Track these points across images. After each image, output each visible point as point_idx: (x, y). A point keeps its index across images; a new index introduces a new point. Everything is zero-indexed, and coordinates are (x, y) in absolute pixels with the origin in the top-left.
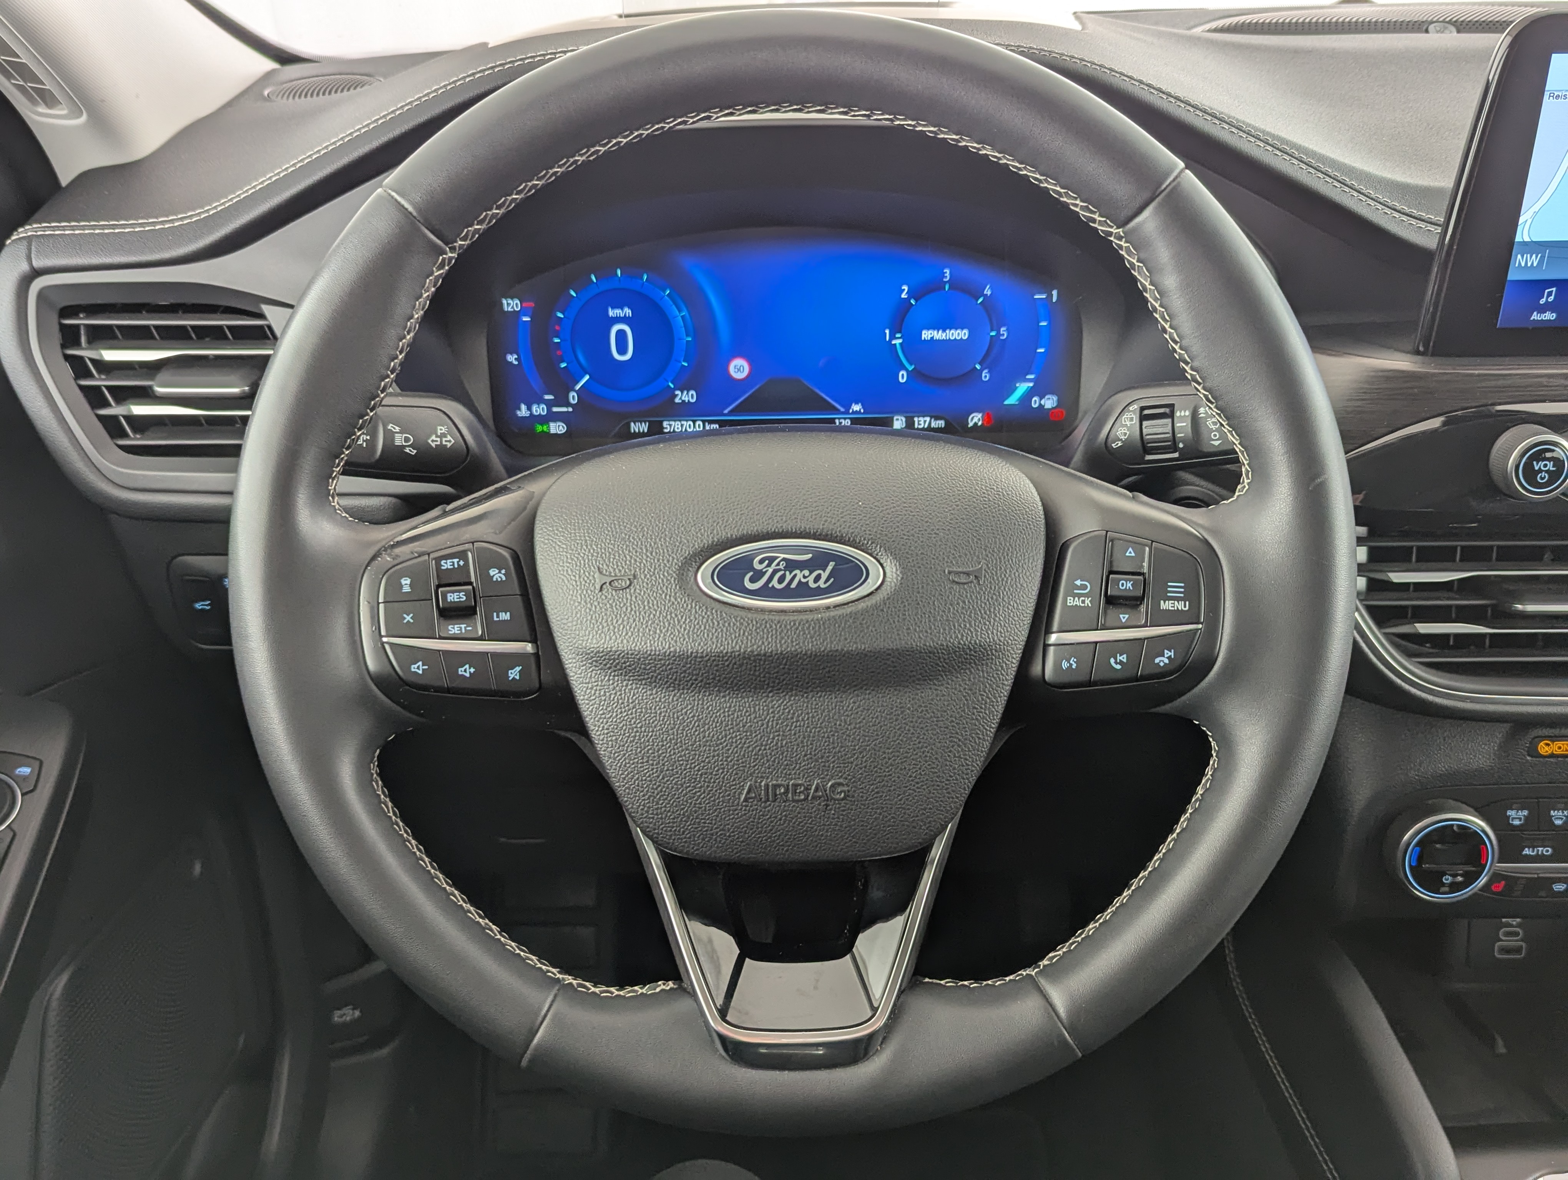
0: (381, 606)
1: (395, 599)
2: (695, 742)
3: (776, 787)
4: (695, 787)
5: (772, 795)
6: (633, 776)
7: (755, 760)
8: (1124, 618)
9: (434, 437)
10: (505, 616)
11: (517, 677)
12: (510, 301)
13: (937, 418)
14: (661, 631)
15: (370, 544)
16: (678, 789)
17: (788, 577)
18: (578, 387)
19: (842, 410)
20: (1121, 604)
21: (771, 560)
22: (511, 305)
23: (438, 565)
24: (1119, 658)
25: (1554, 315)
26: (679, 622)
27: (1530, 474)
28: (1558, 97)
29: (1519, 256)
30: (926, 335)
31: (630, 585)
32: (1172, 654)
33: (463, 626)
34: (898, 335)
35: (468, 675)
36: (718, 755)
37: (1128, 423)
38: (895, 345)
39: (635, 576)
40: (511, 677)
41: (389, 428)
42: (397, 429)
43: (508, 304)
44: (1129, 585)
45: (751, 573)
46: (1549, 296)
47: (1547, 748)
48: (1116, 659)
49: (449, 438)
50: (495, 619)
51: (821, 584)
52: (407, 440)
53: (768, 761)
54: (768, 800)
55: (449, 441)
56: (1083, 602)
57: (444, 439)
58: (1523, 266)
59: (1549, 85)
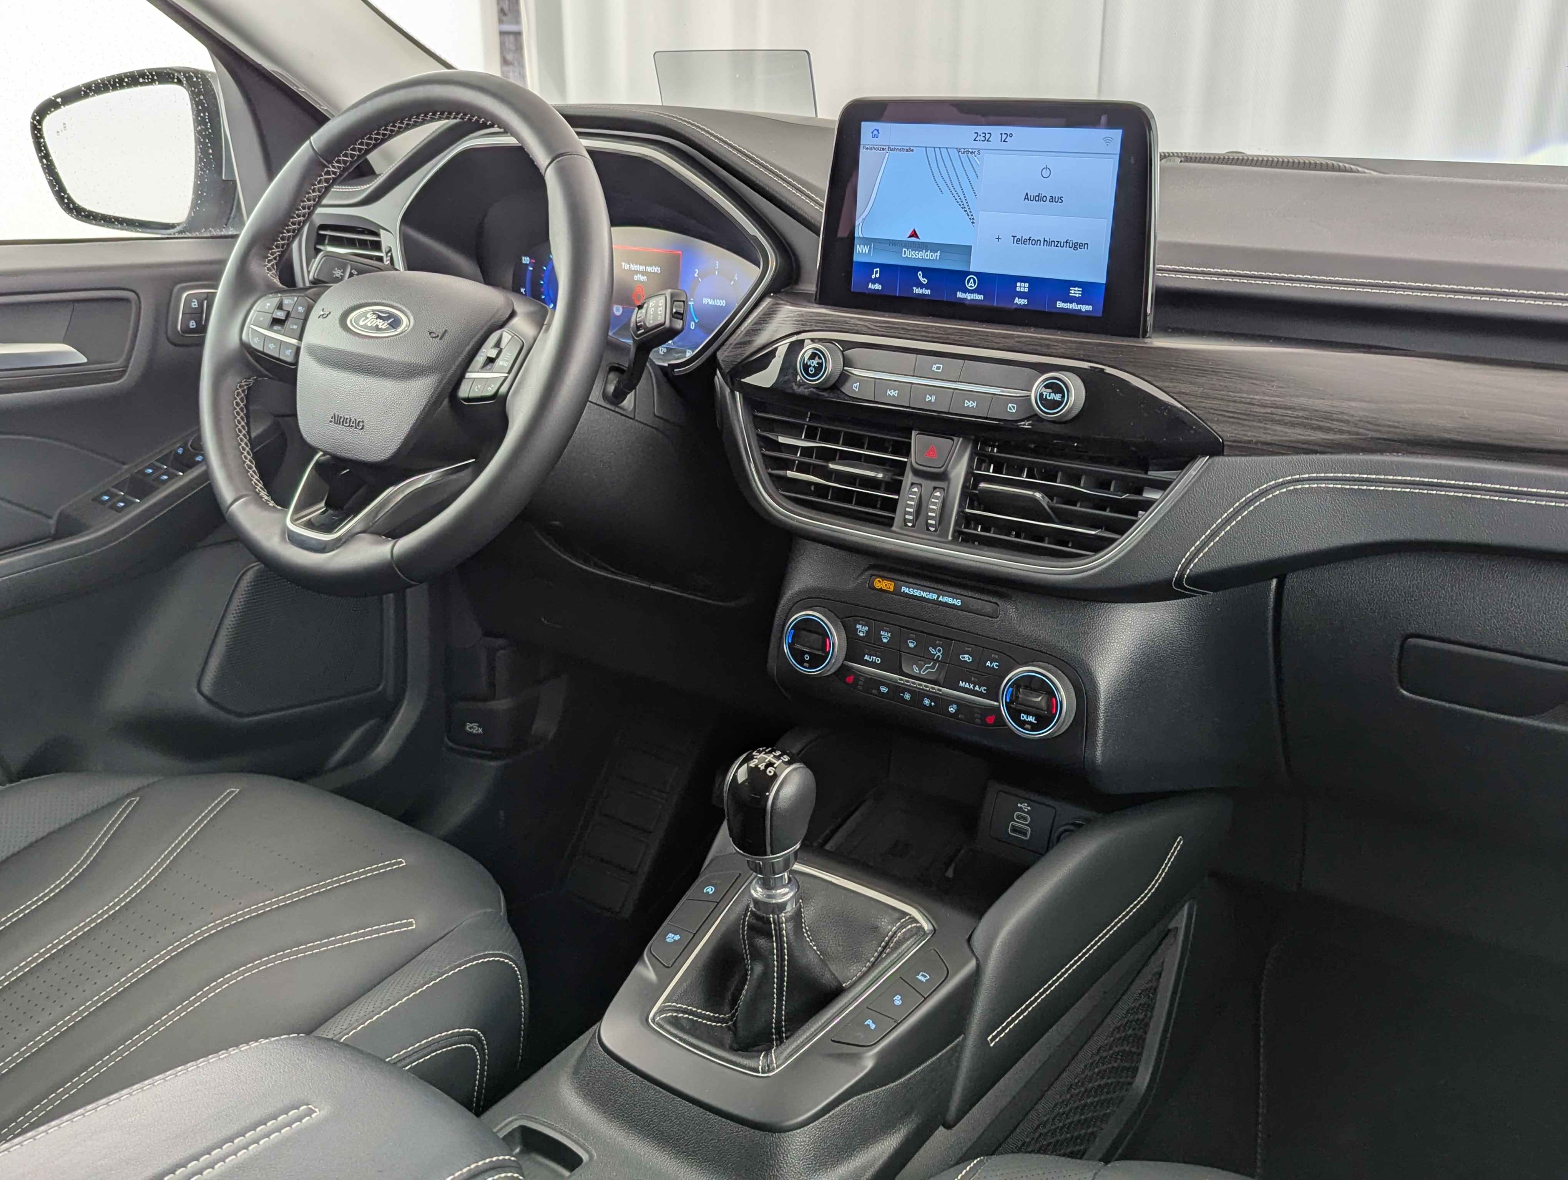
3: (341, 418)
5: (339, 421)
10: (295, 327)
11: (289, 354)
25: (881, 286)
28: (867, 148)
29: (858, 246)
31: (327, 316)
35: (271, 348)
39: (330, 313)
40: (287, 353)
43: (525, 259)
46: (876, 273)
47: (879, 584)
50: (291, 327)
51: (383, 327)
54: (337, 423)
58: (862, 253)
59: (863, 141)
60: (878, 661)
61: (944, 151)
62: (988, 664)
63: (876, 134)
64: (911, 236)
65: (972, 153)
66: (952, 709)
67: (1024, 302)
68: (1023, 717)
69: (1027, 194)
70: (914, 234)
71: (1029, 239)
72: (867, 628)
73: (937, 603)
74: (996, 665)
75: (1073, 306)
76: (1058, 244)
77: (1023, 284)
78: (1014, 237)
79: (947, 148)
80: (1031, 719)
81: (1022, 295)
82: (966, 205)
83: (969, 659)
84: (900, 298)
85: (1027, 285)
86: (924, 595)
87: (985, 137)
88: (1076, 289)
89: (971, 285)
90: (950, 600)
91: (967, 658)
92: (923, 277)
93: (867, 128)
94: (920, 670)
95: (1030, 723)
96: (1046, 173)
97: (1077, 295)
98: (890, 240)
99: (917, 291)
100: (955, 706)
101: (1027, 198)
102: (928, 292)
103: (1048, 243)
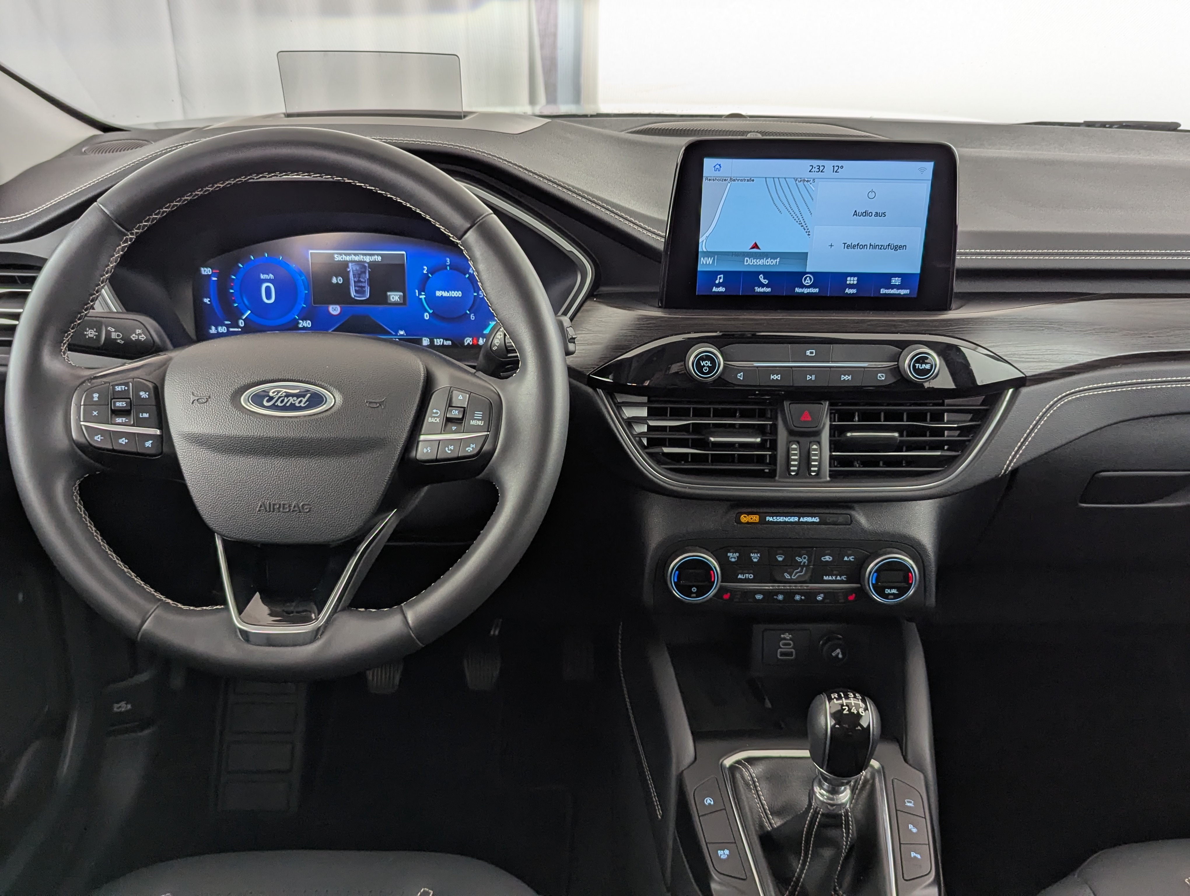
0: (82, 407)
1: (89, 404)
2: (235, 480)
3: (274, 505)
4: (234, 504)
5: (272, 508)
6: (204, 497)
7: (264, 490)
8: (454, 428)
9: (134, 335)
10: (146, 415)
11: (150, 446)
12: (205, 269)
13: (447, 340)
14: (219, 424)
15: (79, 377)
16: (225, 504)
17: (286, 400)
18: (244, 317)
19: (394, 333)
20: (455, 422)
21: (279, 392)
22: (206, 271)
23: (114, 389)
24: (450, 448)
25: (724, 289)
26: (229, 420)
27: (700, 368)
28: (710, 180)
29: (702, 259)
30: (439, 293)
31: (207, 401)
32: (474, 446)
33: (124, 419)
34: (423, 293)
35: (124, 443)
36: (246, 487)
37: (499, 337)
38: (421, 298)
39: (209, 397)
40: (147, 445)
41: (109, 329)
42: (113, 330)
43: (205, 271)
44: (457, 412)
45: (268, 398)
46: (720, 279)
47: (745, 519)
48: (448, 448)
49: (143, 336)
50: (141, 416)
51: (302, 404)
52: (118, 336)
53: (271, 491)
54: (270, 511)
55: (143, 337)
56: (436, 420)
57: (140, 336)
58: (705, 264)
59: (705, 174)
60: (751, 576)
61: (782, 180)
62: (846, 559)
63: (719, 167)
64: (753, 248)
65: (808, 181)
66: (819, 598)
67: (853, 291)
68: (888, 591)
69: (856, 211)
70: (755, 246)
71: (858, 245)
72: (737, 554)
73: (799, 523)
74: (852, 558)
75: (894, 291)
76: (881, 247)
77: (852, 278)
78: (845, 244)
79: (785, 178)
80: (894, 591)
81: (851, 286)
82: (802, 221)
83: (830, 558)
84: (742, 296)
85: (856, 278)
86: (787, 519)
87: (819, 169)
88: (897, 279)
89: (807, 282)
90: (809, 519)
91: (828, 558)
92: (764, 279)
93: (709, 164)
94: (791, 576)
95: (893, 594)
96: (872, 195)
97: (897, 283)
98: (733, 252)
99: (758, 290)
100: (822, 595)
101: (855, 213)
102: (769, 290)
103: (875, 247)
